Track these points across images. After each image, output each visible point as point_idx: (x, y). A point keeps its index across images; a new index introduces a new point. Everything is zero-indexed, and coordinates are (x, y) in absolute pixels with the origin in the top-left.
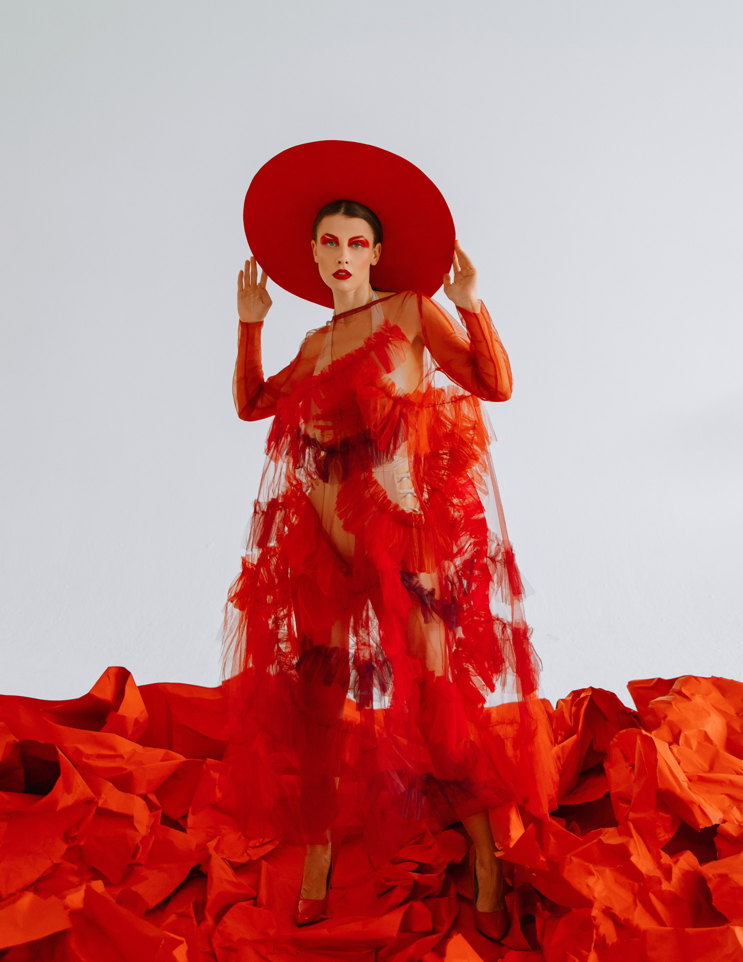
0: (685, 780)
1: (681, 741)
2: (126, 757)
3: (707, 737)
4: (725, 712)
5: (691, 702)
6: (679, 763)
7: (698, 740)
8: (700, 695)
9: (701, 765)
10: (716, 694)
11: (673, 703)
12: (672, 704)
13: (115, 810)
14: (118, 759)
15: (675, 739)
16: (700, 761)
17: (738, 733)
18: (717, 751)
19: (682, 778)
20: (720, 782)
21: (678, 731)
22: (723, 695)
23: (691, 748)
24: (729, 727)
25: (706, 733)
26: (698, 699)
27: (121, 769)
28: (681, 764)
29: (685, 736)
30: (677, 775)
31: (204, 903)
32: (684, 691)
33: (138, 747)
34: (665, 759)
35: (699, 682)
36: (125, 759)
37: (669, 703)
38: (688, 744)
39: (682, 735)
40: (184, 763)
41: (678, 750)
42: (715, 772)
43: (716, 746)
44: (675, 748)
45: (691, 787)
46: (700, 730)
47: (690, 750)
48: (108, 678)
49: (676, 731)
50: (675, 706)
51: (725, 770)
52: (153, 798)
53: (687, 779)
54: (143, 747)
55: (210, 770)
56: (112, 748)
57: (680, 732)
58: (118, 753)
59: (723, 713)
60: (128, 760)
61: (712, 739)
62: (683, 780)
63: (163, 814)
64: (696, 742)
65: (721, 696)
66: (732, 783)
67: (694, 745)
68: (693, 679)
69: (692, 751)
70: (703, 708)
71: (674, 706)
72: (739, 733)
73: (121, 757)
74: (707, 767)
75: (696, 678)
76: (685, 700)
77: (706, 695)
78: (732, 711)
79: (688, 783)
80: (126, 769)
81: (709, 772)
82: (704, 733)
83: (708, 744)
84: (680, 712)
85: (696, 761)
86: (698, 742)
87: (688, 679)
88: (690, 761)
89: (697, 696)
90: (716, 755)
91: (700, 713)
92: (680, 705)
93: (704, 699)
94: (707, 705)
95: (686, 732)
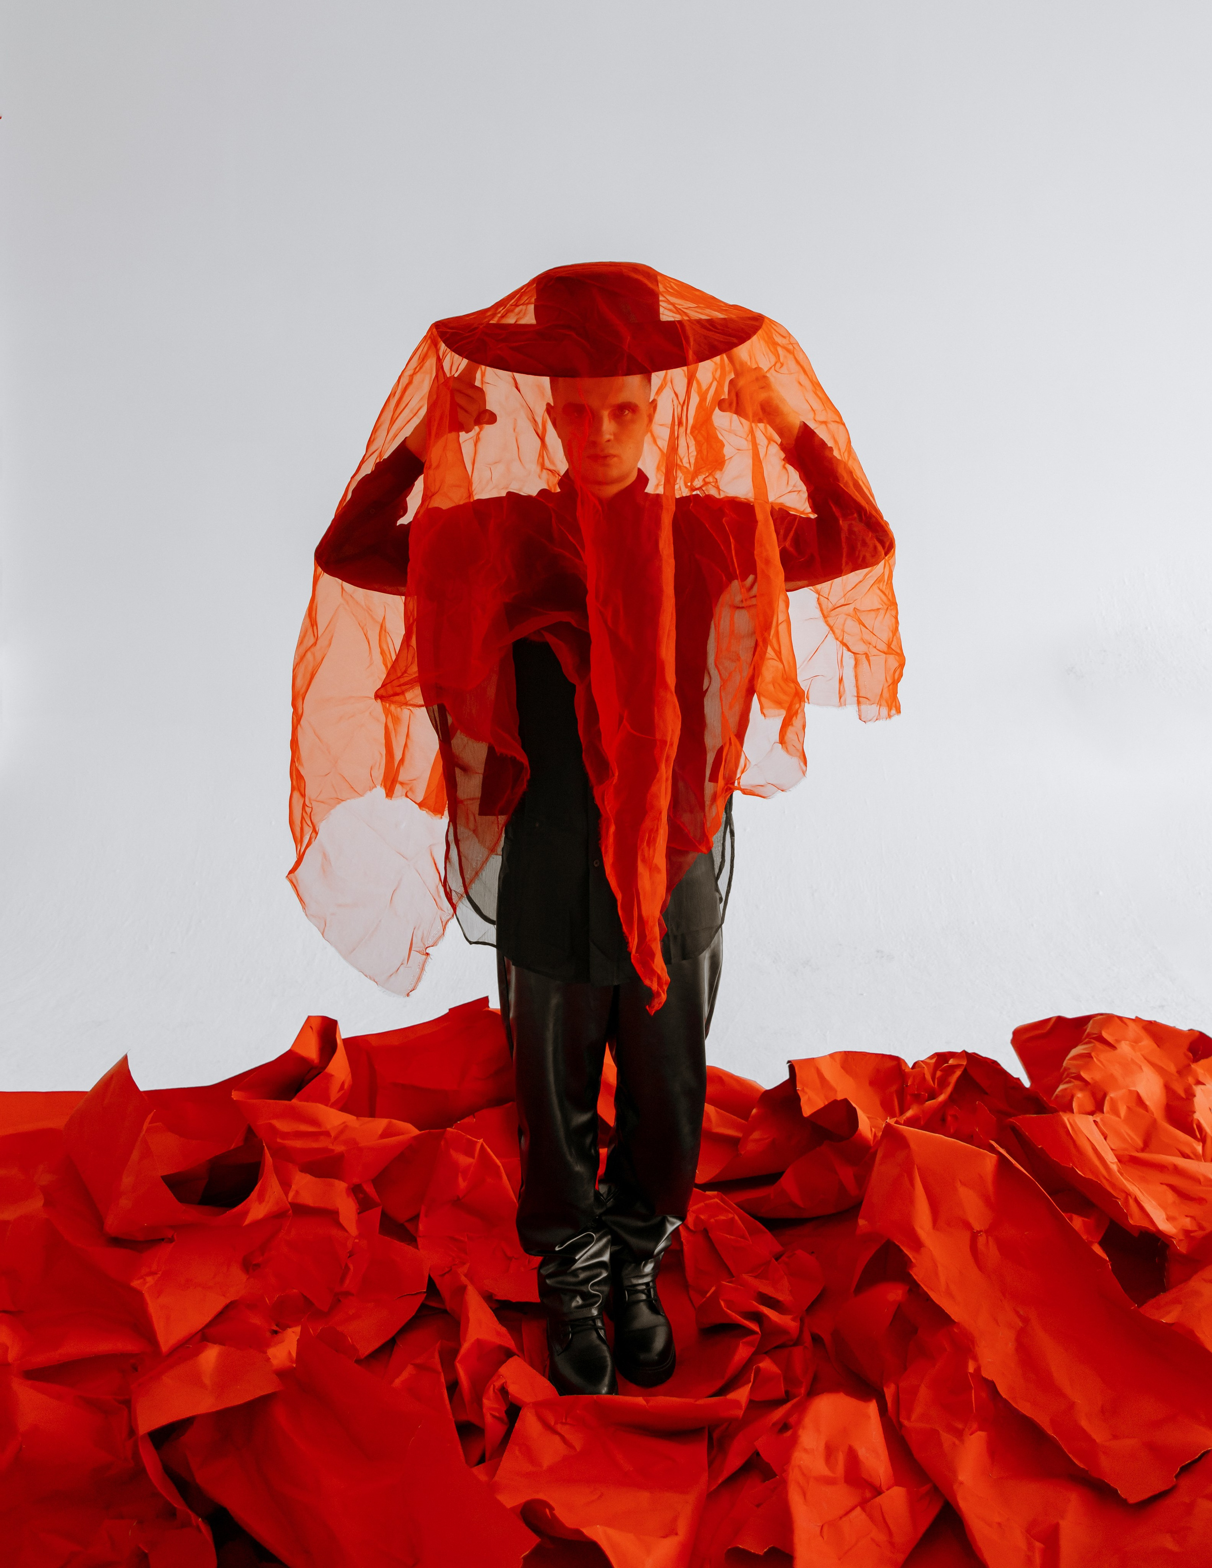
0: (1114, 1161)
1: (1106, 1108)
2: (333, 1134)
3: (1140, 1101)
4: (1161, 1067)
5: (1116, 1050)
6: (1105, 1138)
7: (1128, 1105)
8: (1128, 1042)
9: (1132, 1138)
10: (1147, 1043)
11: (1093, 1054)
12: (1092, 1058)
13: (312, 1205)
14: (322, 1138)
15: (1098, 1107)
16: (1131, 1134)
17: (1182, 1098)
18: (1155, 1121)
19: (1111, 1159)
20: (1161, 1168)
21: (1102, 1093)
22: (1158, 1046)
23: (1119, 1116)
24: (1168, 1088)
25: (1138, 1096)
26: (1124, 1048)
27: (325, 1150)
28: (1108, 1139)
29: (1111, 1098)
30: (1103, 1154)
31: (457, 1351)
32: (1105, 1035)
33: (350, 1119)
34: (1088, 1137)
35: (1125, 1024)
36: (331, 1136)
37: (1088, 1056)
38: (1115, 1111)
39: (1107, 1098)
40: (416, 1138)
41: (1102, 1120)
42: (1151, 1152)
43: (1153, 1114)
44: (1098, 1117)
45: (1123, 1172)
46: (1130, 1091)
47: (1117, 1119)
48: (310, 1029)
49: (1099, 1096)
50: (1096, 1058)
51: (1166, 1149)
52: (370, 1189)
53: (1116, 1160)
54: (357, 1118)
55: (451, 1150)
56: (314, 1122)
57: (1105, 1095)
58: (323, 1129)
59: (1160, 1070)
60: (336, 1138)
61: (1148, 1103)
62: (1112, 1162)
63: (384, 1214)
64: (1125, 1108)
65: (1155, 1046)
66: (1177, 1171)
67: (1123, 1111)
68: (1116, 1018)
69: (1119, 1119)
70: (1132, 1059)
71: (1095, 1059)
72: (1184, 1098)
73: (327, 1134)
74: (1140, 1143)
75: (1120, 1017)
76: (1108, 1048)
77: (1136, 1041)
78: (1172, 1068)
79: (1117, 1165)
80: (333, 1150)
81: (1143, 1150)
82: (1135, 1095)
83: (1141, 1111)
84: (1102, 1067)
85: (1125, 1134)
86: (1128, 1107)
87: (1108, 1019)
88: (1118, 1134)
89: (1123, 1043)
90: (1153, 1126)
91: (1129, 1067)
92: (1102, 1057)
93: (1133, 1048)
94: (1137, 1057)
95: (1112, 1094)
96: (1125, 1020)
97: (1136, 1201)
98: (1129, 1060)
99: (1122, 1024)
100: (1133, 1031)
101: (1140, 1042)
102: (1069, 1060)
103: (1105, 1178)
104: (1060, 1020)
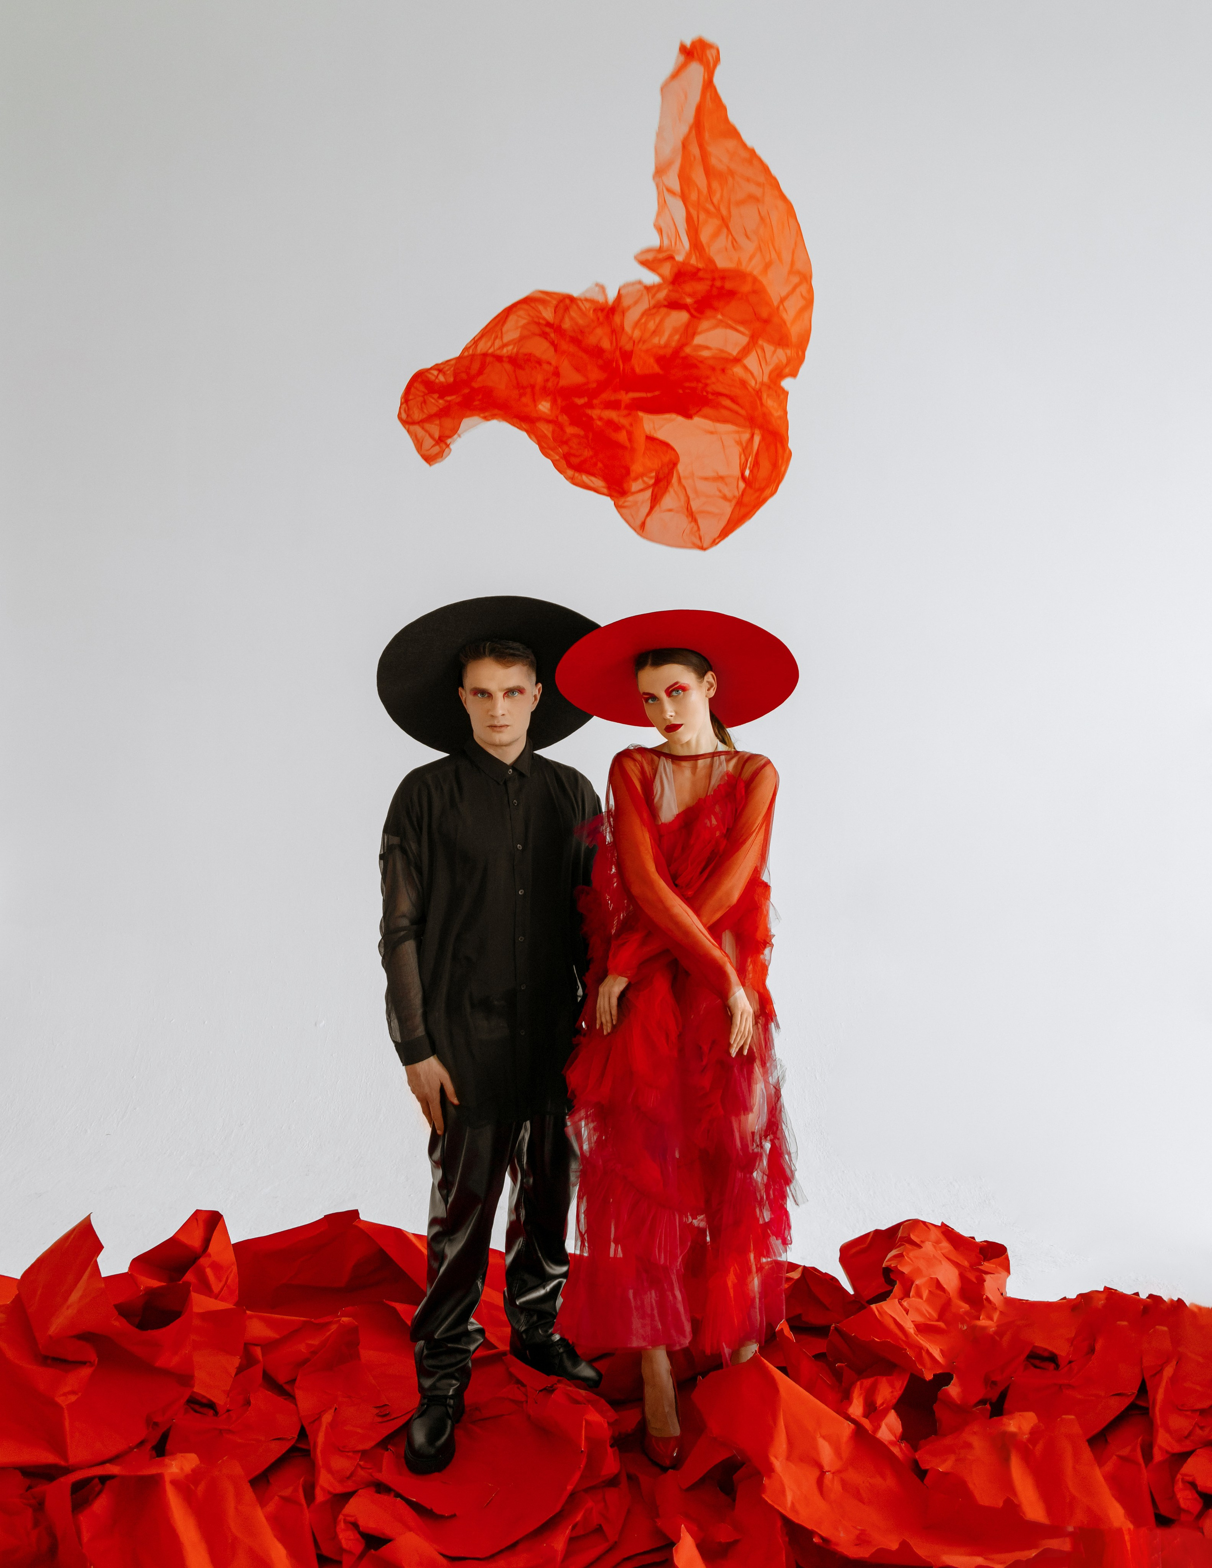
0: (912, 1327)
1: (912, 1293)
3: (939, 1285)
4: (957, 1262)
5: (922, 1249)
7: (929, 1289)
8: (930, 1243)
10: (945, 1245)
11: (905, 1254)
12: (904, 1256)
15: (906, 1293)
16: (930, 1311)
18: (950, 1299)
19: (909, 1327)
21: (909, 1283)
22: (954, 1248)
23: (922, 1299)
24: (962, 1277)
25: (938, 1281)
26: (928, 1247)
28: (910, 1316)
29: (916, 1287)
30: (904, 1326)
32: (913, 1237)
34: (894, 1315)
35: (929, 1228)
37: (901, 1256)
38: (919, 1295)
39: (913, 1286)
41: (908, 1303)
43: (949, 1294)
45: (919, 1335)
46: (931, 1278)
47: (920, 1300)
48: (195, 1221)
50: (908, 1257)
57: (911, 1284)
59: (956, 1264)
61: (945, 1286)
62: (911, 1329)
64: (927, 1291)
65: (952, 1248)
67: (925, 1294)
68: (922, 1224)
70: (934, 1256)
71: (906, 1257)
72: (976, 1283)
74: (936, 1316)
75: (924, 1223)
76: (915, 1248)
77: (937, 1244)
78: (964, 1263)
79: (914, 1329)
81: (937, 1321)
82: (936, 1280)
83: (939, 1292)
84: (911, 1263)
85: (924, 1310)
86: (930, 1291)
87: (915, 1224)
88: (918, 1311)
89: (927, 1243)
90: (948, 1303)
91: (930, 1261)
92: (911, 1254)
93: (935, 1247)
94: (938, 1254)
95: (917, 1282)
96: (928, 1225)
97: (928, 1352)
98: (932, 1256)
99: (927, 1229)
100: (935, 1234)
101: (941, 1243)
102: (886, 1262)
103: (903, 1340)
104: (877, 1232)
